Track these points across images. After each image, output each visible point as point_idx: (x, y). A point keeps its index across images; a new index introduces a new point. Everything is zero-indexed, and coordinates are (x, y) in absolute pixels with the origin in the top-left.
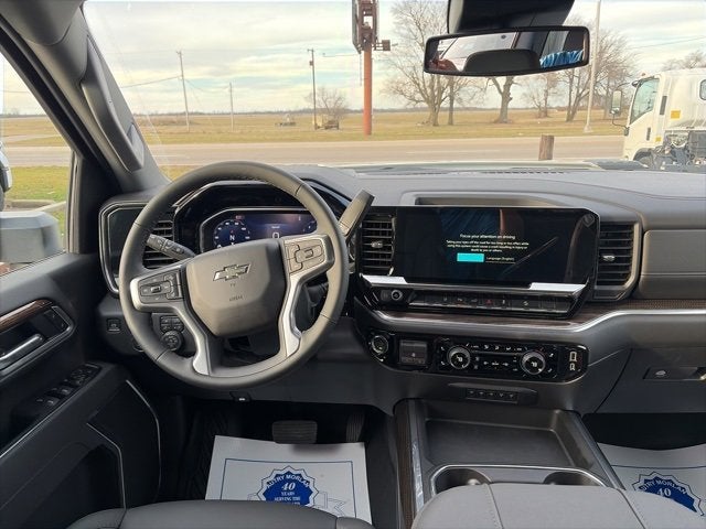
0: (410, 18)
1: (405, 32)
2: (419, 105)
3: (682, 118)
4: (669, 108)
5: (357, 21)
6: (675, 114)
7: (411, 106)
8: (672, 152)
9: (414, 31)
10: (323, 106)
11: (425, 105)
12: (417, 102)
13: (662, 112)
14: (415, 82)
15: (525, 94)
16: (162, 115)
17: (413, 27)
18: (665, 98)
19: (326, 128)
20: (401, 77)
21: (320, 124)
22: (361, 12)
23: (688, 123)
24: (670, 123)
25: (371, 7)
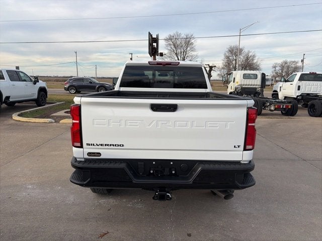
3: (239, 83)
4: (236, 81)
5: (150, 45)
6: (237, 82)
8: (237, 93)
13: (234, 82)
15: (219, 74)
16: (61, 77)
17: (172, 46)
18: (234, 78)
22: (152, 41)
23: (241, 85)
24: (236, 85)
25: (156, 40)
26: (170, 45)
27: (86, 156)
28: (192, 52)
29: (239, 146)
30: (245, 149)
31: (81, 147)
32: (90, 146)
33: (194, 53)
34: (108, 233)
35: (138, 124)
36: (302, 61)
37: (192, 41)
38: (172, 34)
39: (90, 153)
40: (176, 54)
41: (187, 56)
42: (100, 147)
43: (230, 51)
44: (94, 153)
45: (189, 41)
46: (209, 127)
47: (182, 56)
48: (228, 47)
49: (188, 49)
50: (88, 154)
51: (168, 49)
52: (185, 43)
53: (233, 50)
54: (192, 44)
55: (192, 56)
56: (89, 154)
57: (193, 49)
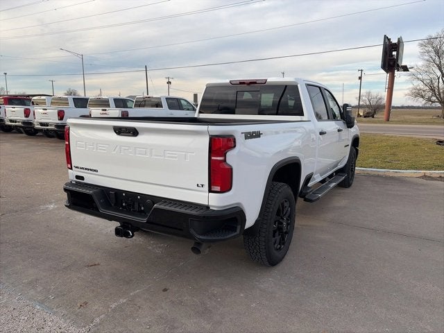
0: (431, 49)
1: (427, 58)
2: (434, 105)
7: (428, 105)
9: (434, 57)
10: (368, 103)
11: (438, 105)
12: (433, 102)
14: (432, 89)
19: (365, 117)
20: (422, 86)
21: (361, 114)
22: (390, 49)
25: (396, 47)
27: (75, 179)
29: (202, 185)
30: (210, 191)
31: (71, 169)
32: (77, 169)
34: (99, 264)
35: (106, 148)
40: (439, 66)
42: (83, 170)
44: (80, 177)
46: (169, 157)
50: (75, 177)
56: (77, 177)
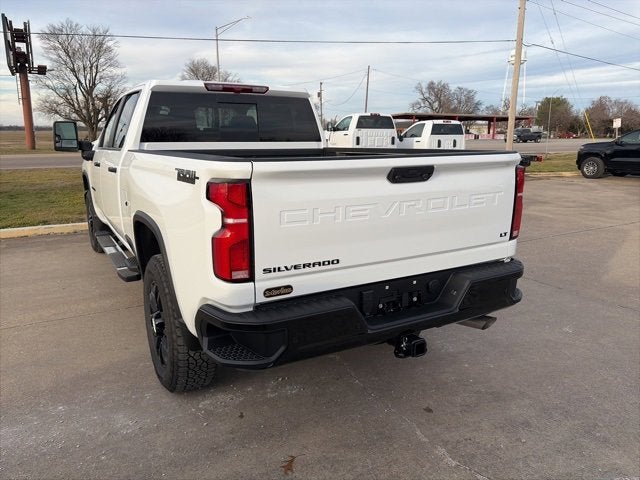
0: (58, 45)
1: (54, 57)
5: (10, 47)
9: (63, 57)
11: (83, 124)
14: (69, 103)
17: (62, 53)
20: (54, 97)
22: (13, 39)
25: (22, 35)
26: (55, 49)
27: (262, 299)
28: (111, 69)
29: (505, 234)
30: (511, 237)
31: (251, 278)
32: (273, 274)
33: (116, 71)
34: (294, 458)
35: (367, 212)
36: (319, 95)
37: (110, 44)
38: (57, 25)
39: (270, 290)
40: (73, 70)
41: (101, 78)
42: (293, 271)
43: (193, 71)
44: (279, 288)
45: (101, 44)
46: (474, 204)
47: (88, 77)
48: (188, 62)
49: (102, 60)
50: (265, 294)
51: (51, 59)
52: (92, 45)
53: (197, 69)
54: (109, 50)
55: (112, 78)
56: (268, 292)
57: (112, 63)
